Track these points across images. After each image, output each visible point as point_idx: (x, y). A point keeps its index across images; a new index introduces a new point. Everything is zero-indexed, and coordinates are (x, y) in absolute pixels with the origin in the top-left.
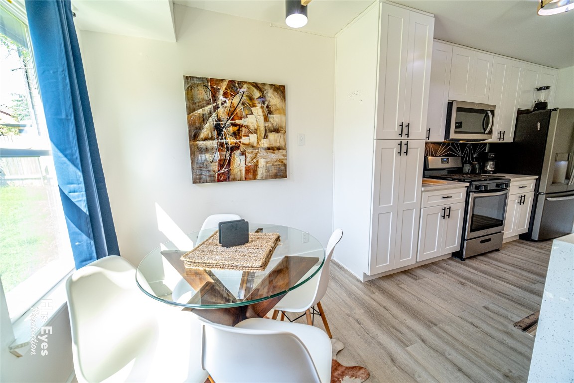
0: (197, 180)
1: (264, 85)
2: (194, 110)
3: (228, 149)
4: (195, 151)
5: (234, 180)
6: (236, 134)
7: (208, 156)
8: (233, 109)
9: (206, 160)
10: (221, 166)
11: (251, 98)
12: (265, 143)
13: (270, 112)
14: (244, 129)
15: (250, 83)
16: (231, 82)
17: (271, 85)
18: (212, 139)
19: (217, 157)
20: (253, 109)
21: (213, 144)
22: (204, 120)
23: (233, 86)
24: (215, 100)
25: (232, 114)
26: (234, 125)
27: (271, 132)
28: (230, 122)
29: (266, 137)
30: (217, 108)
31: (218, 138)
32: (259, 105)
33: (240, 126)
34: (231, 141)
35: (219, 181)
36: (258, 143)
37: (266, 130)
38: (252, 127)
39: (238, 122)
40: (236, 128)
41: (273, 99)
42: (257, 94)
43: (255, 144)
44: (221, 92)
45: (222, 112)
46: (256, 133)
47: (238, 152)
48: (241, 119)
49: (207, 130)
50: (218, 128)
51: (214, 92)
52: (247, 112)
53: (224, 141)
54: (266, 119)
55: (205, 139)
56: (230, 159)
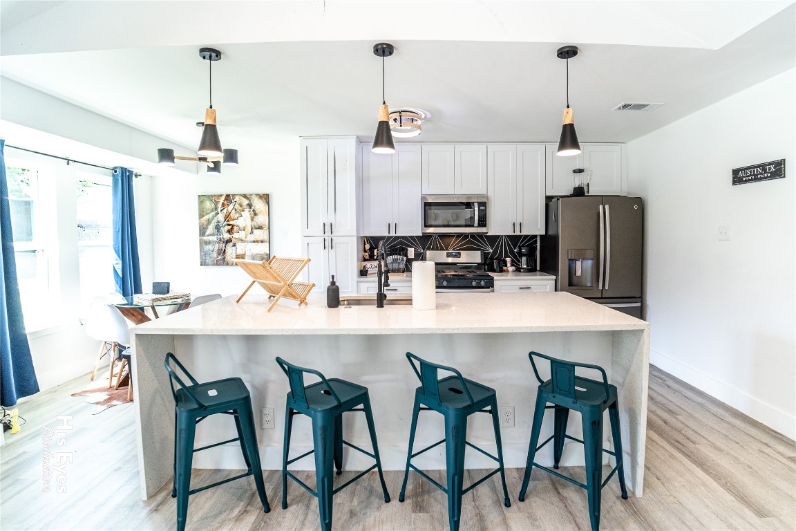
0: (203, 264)
1: (251, 195)
2: (203, 216)
3: (224, 242)
4: (203, 243)
5: (228, 264)
6: (230, 232)
7: (210, 247)
8: (228, 214)
9: (209, 250)
10: (219, 254)
11: (241, 205)
12: (251, 238)
13: (255, 214)
14: (235, 228)
15: (241, 195)
16: (228, 196)
17: (257, 195)
18: (213, 235)
19: (217, 247)
20: (242, 213)
21: (214, 238)
22: (209, 222)
23: (229, 198)
24: (216, 209)
25: (227, 217)
26: (229, 225)
27: (256, 229)
28: (226, 223)
29: (252, 232)
30: (217, 214)
31: (217, 235)
32: (247, 210)
33: (233, 226)
34: (227, 236)
35: (217, 265)
36: (246, 237)
37: (252, 228)
38: (241, 226)
39: (231, 223)
40: (231, 227)
41: (259, 205)
42: (245, 202)
43: (243, 239)
44: (221, 203)
45: (221, 217)
46: (244, 230)
47: (231, 244)
48: (233, 220)
49: (210, 229)
50: (218, 228)
51: (216, 203)
52: (238, 215)
53: (221, 236)
54: (252, 219)
55: (208, 236)
56: (225, 250)
